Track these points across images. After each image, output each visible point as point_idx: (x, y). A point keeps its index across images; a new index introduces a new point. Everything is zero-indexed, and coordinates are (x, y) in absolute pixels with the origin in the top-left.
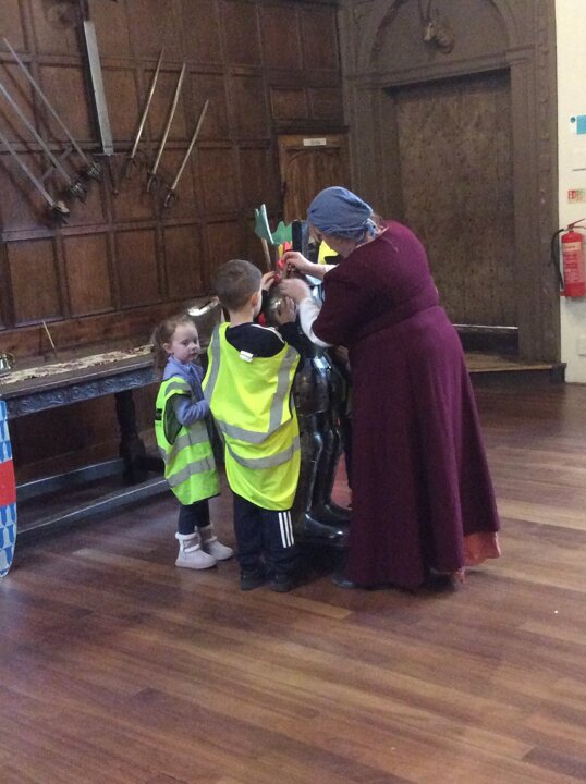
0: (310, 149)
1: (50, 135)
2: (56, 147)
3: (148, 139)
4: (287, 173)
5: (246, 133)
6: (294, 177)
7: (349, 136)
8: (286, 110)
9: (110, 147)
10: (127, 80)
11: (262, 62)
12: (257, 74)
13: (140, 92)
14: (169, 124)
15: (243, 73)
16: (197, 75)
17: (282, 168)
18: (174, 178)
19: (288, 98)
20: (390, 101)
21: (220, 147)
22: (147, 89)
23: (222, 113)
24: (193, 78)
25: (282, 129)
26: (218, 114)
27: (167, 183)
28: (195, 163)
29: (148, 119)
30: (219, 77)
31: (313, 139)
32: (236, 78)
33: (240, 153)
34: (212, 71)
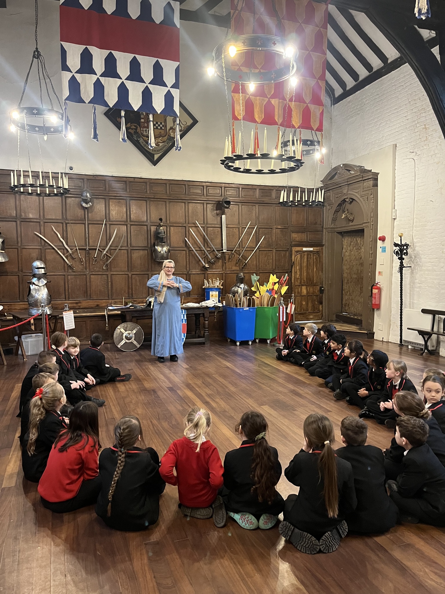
0: (306, 251)
1: (208, 245)
2: (209, 249)
3: (241, 247)
4: (295, 259)
5: (279, 246)
6: (298, 260)
7: (324, 248)
8: (297, 239)
9: (226, 249)
10: (236, 231)
11: (289, 224)
12: (286, 228)
13: (240, 234)
14: (248, 243)
15: (281, 228)
16: (262, 229)
17: (293, 257)
18: (248, 259)
19: (299, 235)
20: (340, 236)
21: (268, 250)
22: (242, 233)
23: (270, 240)
24: (260, 230)
25: (294, 245)
26: (268, 240)
27: (245, 260)
28: (257, 255)
29: (241, 241)
30: (270, 229)
31: (307, 248)
32: (277, 229)
33: (276, 252)
34: (267, 228)
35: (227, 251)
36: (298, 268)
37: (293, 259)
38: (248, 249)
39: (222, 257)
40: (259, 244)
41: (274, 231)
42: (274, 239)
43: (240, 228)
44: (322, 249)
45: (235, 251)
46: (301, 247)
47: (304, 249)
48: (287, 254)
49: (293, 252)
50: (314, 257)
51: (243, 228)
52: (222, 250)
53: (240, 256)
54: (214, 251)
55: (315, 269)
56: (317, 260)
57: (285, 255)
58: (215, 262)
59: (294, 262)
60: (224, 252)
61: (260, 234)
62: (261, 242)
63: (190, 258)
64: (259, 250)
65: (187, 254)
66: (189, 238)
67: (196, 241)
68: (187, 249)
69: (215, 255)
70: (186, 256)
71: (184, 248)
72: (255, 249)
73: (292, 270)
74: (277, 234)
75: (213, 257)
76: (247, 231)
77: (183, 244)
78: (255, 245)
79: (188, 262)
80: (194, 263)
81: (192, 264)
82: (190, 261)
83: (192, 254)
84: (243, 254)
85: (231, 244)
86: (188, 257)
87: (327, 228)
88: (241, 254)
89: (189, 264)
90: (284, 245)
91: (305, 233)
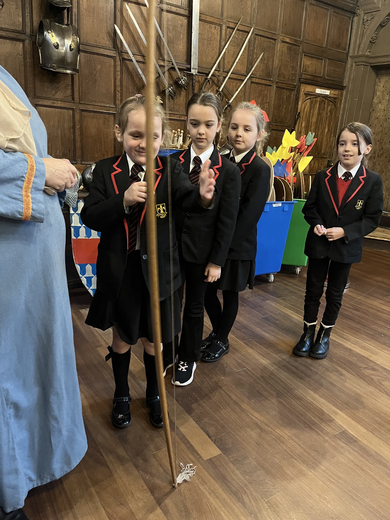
0: (319, 95)
1: (161, 55)
3: (222, 70)
4: (302, 107)
5: (282, 79)
6: (306, 110)
7: (344, 92)
8: (309, 70)
9: (196, 69)
10: (216, 30)
11: (302, 38)
12: (297, 44)
13: (222, 40)
14: (235, 63)
15: (289, 42)
16: (260, 37)
17: (300, 103)
18: (232, 96)
19: (313, 62)
20: (373, 74)
21: (265, 83)
22: (227, 39)
23: (270, 63)
24: (257, 38)
25: (304, 80)
26: (267, 63)
27: (227, 98)
28: (248, 90)
29: (223, 57)
30: (273, 41)
31: (322, 90)
32: (284, 43)
33: (277, 90)
34: (269, 36)
35: (198, 72)
36: (303, 125)
37: (299, 107)
38: (235, 76)
39: (188, 84)
40: (253, 69)
41: (279, 46)
42: (276, 63)
43: (224, 27)
44: (342, 94)
45: (212, 75)
46: (314, 87)
47: (319, 91)
48: (292, 95)
49: (302, 94)
50: (329, 108)
51: (228, 27)
52: (189, 69)
53: (219, 88)
54: (173, 68)
55: (326, 130)
56: (331, 114)
57: (289, 97)
58: (175, 93)
59: (299, 113)
60: (192, 74)
61: (256, 46)
62: (257, 66)
63: (122, 78)
64: (250, 81)
65: (117, 67)
66: (123, 27)
67: (136, 37)
68: (118, 55)
69: (175, 78)
70: (115, 71)
71: (111, 51)
72: (245, 79)
73: (294, 128)
74: (282, 53)
75: (171, 82)
76: (235, 38)
77: (109, 41)
78: (245, 70)
79: (120, 86)
80: (130, 90)
81: (126, 92)
82: (124, 85)
83: (128, 69)
84: (225, 85)
85: (205, 60)
86: (119, 73)
87: (356, 57)
88: (222, 84)
89: (120, 92)
90: (289, 78)
91: (322, 59)
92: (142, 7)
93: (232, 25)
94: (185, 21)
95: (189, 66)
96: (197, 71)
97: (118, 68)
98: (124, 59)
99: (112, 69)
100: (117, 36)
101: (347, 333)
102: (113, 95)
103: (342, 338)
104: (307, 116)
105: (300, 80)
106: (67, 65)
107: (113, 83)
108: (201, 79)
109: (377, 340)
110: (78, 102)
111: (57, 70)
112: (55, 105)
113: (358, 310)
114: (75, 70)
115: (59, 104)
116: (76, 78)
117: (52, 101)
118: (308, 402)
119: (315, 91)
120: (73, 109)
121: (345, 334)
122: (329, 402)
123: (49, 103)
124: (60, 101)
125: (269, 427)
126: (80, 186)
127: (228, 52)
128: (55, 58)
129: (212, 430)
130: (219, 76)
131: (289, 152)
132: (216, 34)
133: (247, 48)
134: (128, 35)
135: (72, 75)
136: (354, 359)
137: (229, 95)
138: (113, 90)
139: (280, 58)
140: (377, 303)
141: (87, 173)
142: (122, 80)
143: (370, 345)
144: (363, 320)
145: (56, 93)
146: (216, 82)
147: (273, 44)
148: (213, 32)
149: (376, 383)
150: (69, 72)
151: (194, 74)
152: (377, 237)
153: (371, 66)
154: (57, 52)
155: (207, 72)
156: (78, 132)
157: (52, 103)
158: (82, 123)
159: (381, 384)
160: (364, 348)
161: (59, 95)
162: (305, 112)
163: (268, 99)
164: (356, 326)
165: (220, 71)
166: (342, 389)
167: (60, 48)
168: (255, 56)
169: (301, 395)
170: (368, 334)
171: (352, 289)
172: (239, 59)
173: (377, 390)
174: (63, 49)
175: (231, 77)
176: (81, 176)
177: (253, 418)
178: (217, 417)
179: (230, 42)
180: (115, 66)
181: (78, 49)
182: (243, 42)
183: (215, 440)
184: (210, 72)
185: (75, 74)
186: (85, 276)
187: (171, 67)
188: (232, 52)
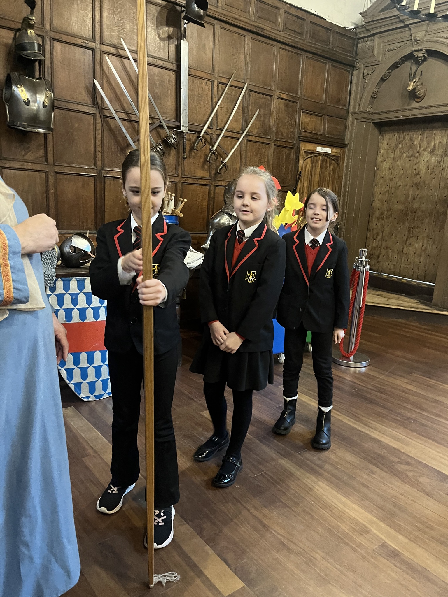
0: (320, 154)
3: (215, 128)
4: (302, 165)
5: (280, 137)
6: (307, 169)
7: (346, 150)
8: (309, 127)
9: (186, 127)
10: (207, 86)
11: (299, 93)
12: (295, 101)
13: (214, 97)
14: (230, 120)
15: (286, 98)
16: (254, 93)
17: (300, 162)
18: (228, 155)
19: (312, 119)
20: (376, 131)
21: (262, 141)
22: (219, 95)
23: (267, 120)
24: (251, 95)
25: (304, 138)
26: (264, 120)
27: (222, 157)
28: (243, 149)
29: (216, 115)
30: (269, 97)
31: (323, 148)
32: (280, 100)
33: (274, 148)
34: (264, 93)
35: (189, 130)
36: (305, 185)
37: (300, 165)
38: (229, 134)
39: (178, 143)
40: (249, 126)
41: (275, 102)
42: (273, 119)
43: (216, 83)
44: (344, 152)
45: (205, 133)
46: (314, 145)
47: (319, 149)
48: (292, 154)
49: (302, 152)
50: (332, 167)
51: (220, 83)
52: (179, 127)
53: (213, 146)
54: (161, 126)
56: (334, 173)
57: (288, 156)
58: (164, 153)
59: (300, 172)
60: (183, 132)
61: (250, 103)
62: (253, 124)
63: (103, 137)
64: (246, 139)
65: (98, 124)
66: (103, 81)
67: (118, 93)
68: (98, 111)
69: (163, 137)
70: (95, 129)
71: (90, 108)
72: (241, 136)
73: (296, 188)
74: (279, 109)
75: (159, 141)
76: (228, 94)
77: (88, 97)
78: (240, 128)
79: (100, 146)
80: (113, 150)
81: (108, 152)
82: (105, 145)
83: (110, 127)
84: (219, 143)
85: (196, 117)
86: (100, 131)
87: (357, 113)
88: (215, 143)
89: (101, 151)
90: (288, 136)
91: (321, 116)
92: (125, 61)
93: (224, 81)
94: (173, 76)
95: (178, 124)
96: (187, 129)
97: (99, 126)
98: (105, 116)
99: (92, 127)
100: (97, 91)
101: (373, 421)
102: (93, 155)
103: (369, 427)
104: (309, 176)
105: (299, 138)
106: (40, 124)
107: (93, 142)
108: (192, 137)
109: (405, 427)
110: (53, 164)
111: (28, 129)
112: (25, 167)
113: (381, 392)
114: (49, 128)
115: (30, 166)
116: (50, 137)
117: (22, 163)
118: (339, 510)
119: (316, 150)
120: (46, 172)
121: (371, 422)
122: (362, 508)
123: (17, 165)
124: (31, 163)
125: (298, 546)
126: (57, 262)
127: (221, 109)
128: (25, 116)
129: (230, 556)
130: (212, 134)
131: (293, 215)
132: (207, 90)
133: (241, 105)
134: (109, 90)
135: (45, 134)
136: (384, 452)
137: (223, 153)
138: (93, 150)
139: (277, 115)
140: (401, 382)
141: (65, 246)
142: (103, 139)
143: (400, 433)
144: (389, 404)
145: (26, 154)
146: (209, 140)
147: (268, 100)
148: (204, 88)
149: (412, 481)
150: (41, 131)
151: (185, 132)
152: (392, 305)
153: (373, 123)
154: (28, 109)
155: (199, 130)
156: (52, 197)
157: (22, 165)
158: (57, 187)
159: (418, 481)
160: (393, 437)
161: (30, 156)
162: (307, 171)
163: (267, 158)
164: (382, 411)
165: (212, 129)
166: (376, 491)
167: (31, 104)
168: (250, 113)
169: (330, 502)
170: (396, 421)
171: (372, 368)
172: (234, 116)
173: (414, 489)
174: (35, 106)
175: (225, 135)
176: (59, 250)
177: (279, 536)
178: (235, 538)
179: (223, 98)
180: (95, 124)
181: (53, 106)
182: (236, 99)
183: (235, 569)
184: (202, 130)
185: (49, 133)
186: (65, 368)
187: (158, 124)
188: (225, 109)
